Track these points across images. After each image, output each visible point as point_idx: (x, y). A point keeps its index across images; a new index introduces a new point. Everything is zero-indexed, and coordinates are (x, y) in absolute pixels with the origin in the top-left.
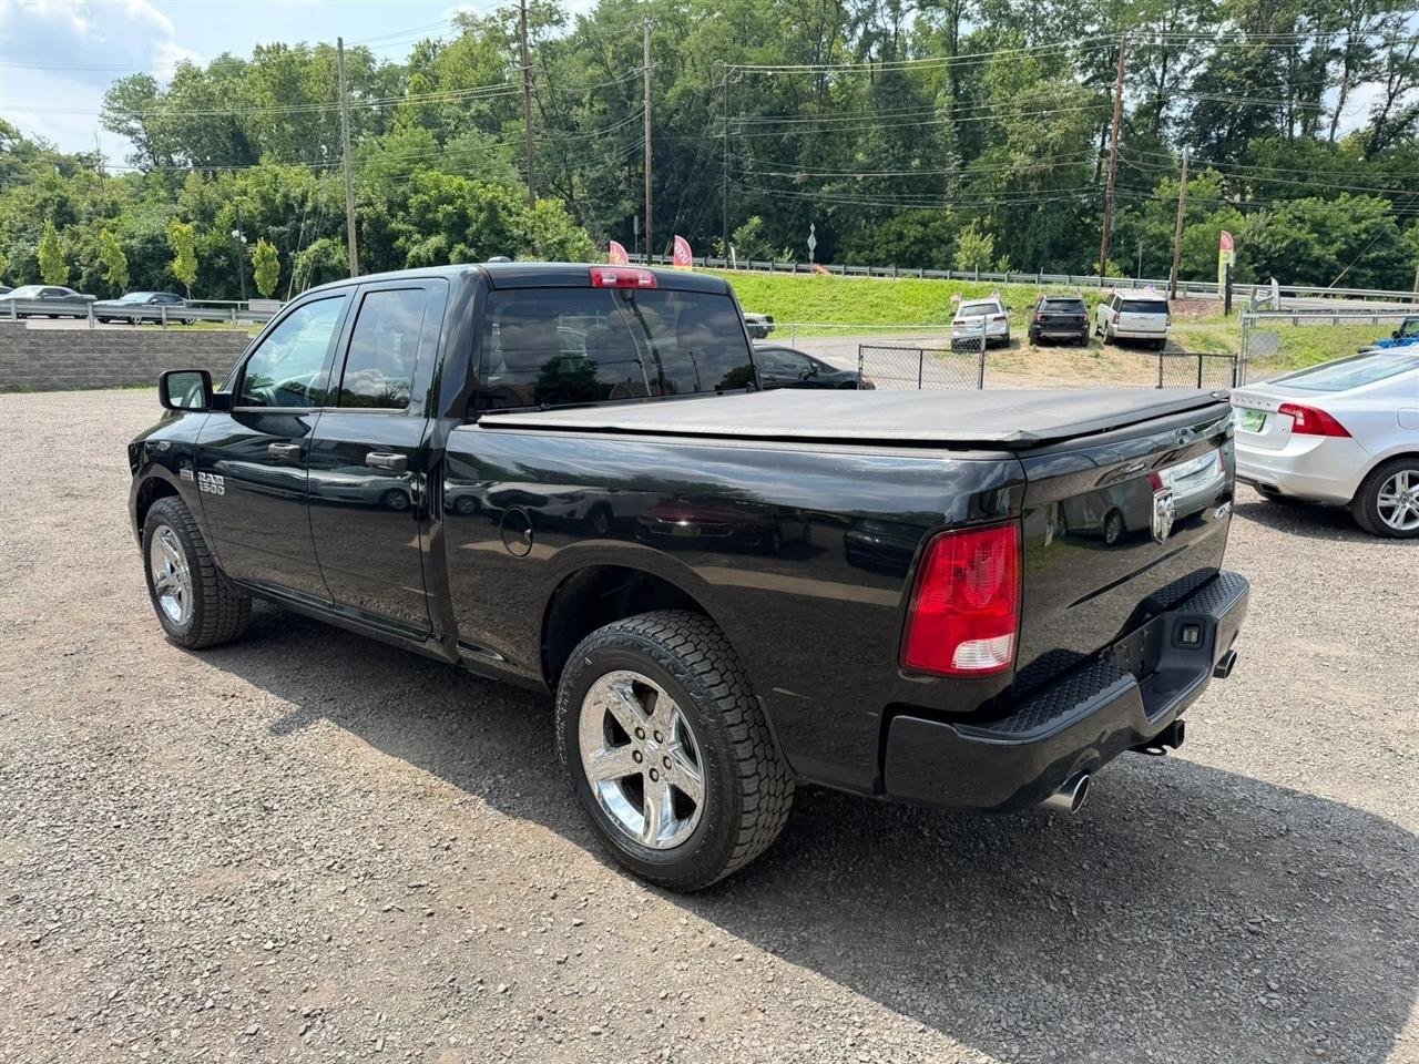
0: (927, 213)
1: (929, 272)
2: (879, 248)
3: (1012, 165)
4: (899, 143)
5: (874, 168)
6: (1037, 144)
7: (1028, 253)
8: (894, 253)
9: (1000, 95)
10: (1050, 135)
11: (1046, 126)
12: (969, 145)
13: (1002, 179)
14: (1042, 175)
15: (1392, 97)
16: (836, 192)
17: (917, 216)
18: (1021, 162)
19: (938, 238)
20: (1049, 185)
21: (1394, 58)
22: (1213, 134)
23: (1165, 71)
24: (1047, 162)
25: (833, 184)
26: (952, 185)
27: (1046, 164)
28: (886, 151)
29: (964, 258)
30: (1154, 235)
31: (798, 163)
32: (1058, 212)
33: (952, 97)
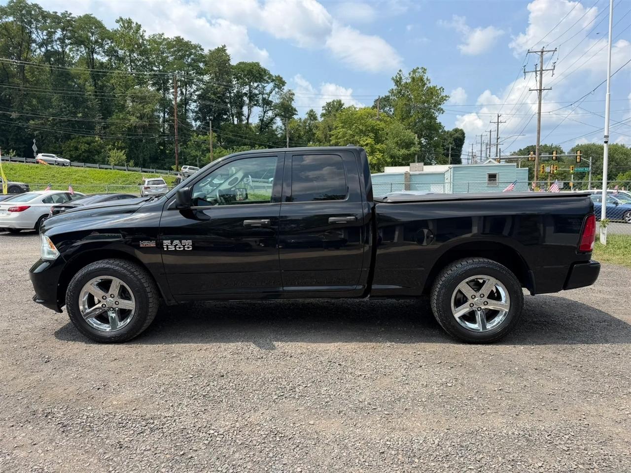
0: (89, 138)
1: (102, 166)
2: (65, 153)
3: (130, 121)
4: (71, 105)
5: (59, 115)
6: (140, 113)
7: (141, 160)
8: (74, 156)
9: (120, 90)
10: (145, 111)
11: (143, 106)
12: (104, 110)
13: (125, 127)
14: (144, 127)
15: (265, 112)
16: (38, 124)
17: (85, 140)
18: (133, 120)
19: (96, 151)
20: (147, 131)
21: (264, 99)
22: (208, 118)
23: (186, 90)
24: (145, 121)
25: (36, 120)
26: (98, 127)
27: (145, 123)
28: (65, 108)
29: (113, 160)
30: (194, 156)
31: (12, 107)
32: (152, 143)
33: (94, 87)
